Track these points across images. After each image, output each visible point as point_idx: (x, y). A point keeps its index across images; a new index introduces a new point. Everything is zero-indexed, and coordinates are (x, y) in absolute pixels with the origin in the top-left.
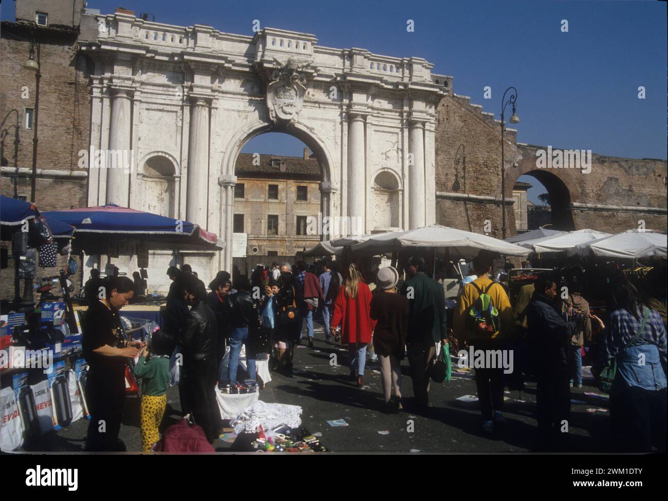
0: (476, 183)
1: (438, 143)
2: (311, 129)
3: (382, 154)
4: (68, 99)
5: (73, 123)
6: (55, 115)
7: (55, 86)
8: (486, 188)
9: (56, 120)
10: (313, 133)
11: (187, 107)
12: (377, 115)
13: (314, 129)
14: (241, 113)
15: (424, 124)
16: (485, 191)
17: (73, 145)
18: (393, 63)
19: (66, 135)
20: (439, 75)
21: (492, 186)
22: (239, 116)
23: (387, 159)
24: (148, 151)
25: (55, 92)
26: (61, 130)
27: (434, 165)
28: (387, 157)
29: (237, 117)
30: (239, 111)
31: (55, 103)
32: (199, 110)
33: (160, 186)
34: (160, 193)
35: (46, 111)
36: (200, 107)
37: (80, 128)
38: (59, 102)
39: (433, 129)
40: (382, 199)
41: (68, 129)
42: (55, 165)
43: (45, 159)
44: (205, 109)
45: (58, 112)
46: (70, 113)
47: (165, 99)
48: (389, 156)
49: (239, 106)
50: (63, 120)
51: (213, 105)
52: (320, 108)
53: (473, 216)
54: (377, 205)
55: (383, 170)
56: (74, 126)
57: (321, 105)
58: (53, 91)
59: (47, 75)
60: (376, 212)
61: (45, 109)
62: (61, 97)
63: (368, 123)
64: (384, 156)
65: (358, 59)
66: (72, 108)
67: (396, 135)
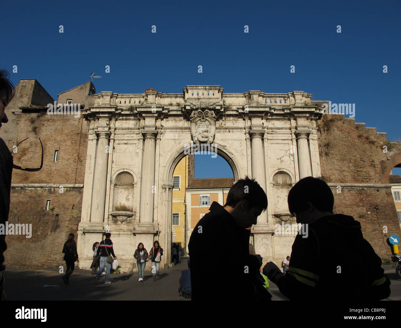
0: (356, 175)
1: (321, 148)
2: (224, 146)
3: (278, 159)
4: (76, 143)
5: (78, 156)
6: (69, 152)
7: (70, 136)
8: (365, 178)
9: (69, 155)
10: (225, 149)
11: (141, 140)
12: (272, 132)
13: (226, 146)
14: (176, 141)
15: (308, 135)
16: (364, 180)
17: (77, 169)
18: (282, 97)
19: (74, 163)
20: (317, 101)
21: (371, 176)
22: (175, 143)
23: (282, 162)
24: (118, 169)
25: (70, 140)
26: (71, 161)
27: (319, 163)
28: (282, 161)
29: (174, 144)
30: (175, 140)
31: (70, 146)
32: (148, 141)
33: (127, 191)
34: (127, 195)
35: (65, 151)
36: (149, 139)
37: (81, 159)
38: (71, 145)
39: (316, 138)
40: (282, 192)
41: (75, 160)
42: (67, 181)
43: (62, 178)
44: (152, 140)
45: (70, 151)
46: (77, 150)
47: (128, 137)
48: (283, 160)
49: (175, 136)
50: (73, 155)
51: (158, 137)
52: (230, 132)
53: (356, 199)
54: (278, 196)
55: (279, 171)
56: (79, 158)
57: (231, 130)
58: (69, 139)
59: (67, 131)
60: (278, 201)
61: (64, 150)
62: (73, 142)
63: (265, 139)
64: (279, 161)
65: (255, 97)
66: (78, 148)
67: (288, 145)
